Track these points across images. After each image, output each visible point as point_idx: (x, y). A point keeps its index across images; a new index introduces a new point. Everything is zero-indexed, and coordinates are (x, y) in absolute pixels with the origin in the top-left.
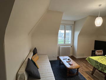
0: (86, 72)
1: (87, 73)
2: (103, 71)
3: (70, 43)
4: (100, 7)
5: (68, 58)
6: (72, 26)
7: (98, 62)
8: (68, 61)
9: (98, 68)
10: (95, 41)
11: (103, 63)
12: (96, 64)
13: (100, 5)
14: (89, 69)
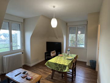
0: (45, 79)
1: (47, 80)
2: (62, 71)
3: (19, 48)
4: (54, 8)
5: (21, 70)
6: (21, 24)
7: (57, 64)
8: (25, 75)
9: (58, 70)
10: (47, 42)
11: (61, 64)
12: (56, 66)
13: (54, 7)
14: (47, 74)
